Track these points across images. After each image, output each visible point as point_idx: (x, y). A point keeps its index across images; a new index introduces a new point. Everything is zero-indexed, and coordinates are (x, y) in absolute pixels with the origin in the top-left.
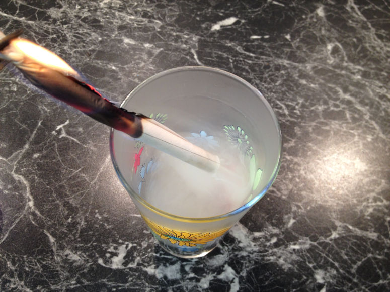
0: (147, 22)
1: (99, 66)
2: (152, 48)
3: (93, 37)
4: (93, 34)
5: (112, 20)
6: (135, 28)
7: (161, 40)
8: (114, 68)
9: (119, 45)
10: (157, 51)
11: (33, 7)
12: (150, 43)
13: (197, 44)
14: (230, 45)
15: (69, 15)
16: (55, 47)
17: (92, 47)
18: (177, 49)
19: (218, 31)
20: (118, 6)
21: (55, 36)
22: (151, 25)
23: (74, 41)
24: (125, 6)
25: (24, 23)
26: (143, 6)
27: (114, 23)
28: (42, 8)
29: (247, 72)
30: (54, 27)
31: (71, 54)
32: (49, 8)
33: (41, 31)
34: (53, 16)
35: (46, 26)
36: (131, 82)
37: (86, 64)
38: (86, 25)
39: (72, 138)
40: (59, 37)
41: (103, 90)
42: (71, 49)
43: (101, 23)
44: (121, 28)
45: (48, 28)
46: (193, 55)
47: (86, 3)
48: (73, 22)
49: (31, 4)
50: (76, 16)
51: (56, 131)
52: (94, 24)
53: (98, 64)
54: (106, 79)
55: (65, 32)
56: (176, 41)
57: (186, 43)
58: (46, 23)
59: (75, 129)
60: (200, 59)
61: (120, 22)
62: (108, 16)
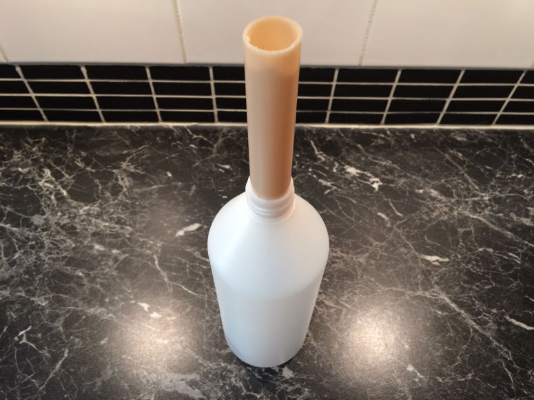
0: (118, 228)
1: (68, 272)
2: (119, 254)
3: (68, 244)
4: (68, 240)
5: (87, 227)
6: (107, 234)
7: (127, 246)
8: (80, 274)
9: (89, 252)
10: (122, 257)
11: (19, 214)
12: (118, 249)
13: (160, 250)
14: (190, 250)
15: (50, 222)
16: (32, 254)
17: (65, 254)
18: (140, 255)
19: (181, 237)
20: (96, 213)
21: (34, 243)
22: (122, 231)
23: (50, 248)
24: (102, 213)
25: (9, 230)
26: (119, 213)
27: (89, 230)
28: (26, 215)
29: (201, 277)
30: (34, 234)
31: (44, 261)
32: (33, 215)
33: (23, 238)
34: (35, 223)
35: (28, 232)
36: (93, 287)
37: (57, 270)
38: (64, 232)
39: (31, 344)
40: (37, 244)
41: (67, 296)
42: (46, 256)
43: (78, 230)
44: (94, 234)
45: (29, 235)
46: (155, 261)
47: (67, 210)
48: (52, 229)
49: (18, 211)
50: (56, 223)
51: (18, 337)
52: (71, 231)
53: (67, 270)
54: (72, 285)
55: (44, 239)
56: (141, 247)
57: (150, 249)
58: (28, 230)
59: (35, 336)
60: (160, 265)
61: (94, 229)
62: (85, 223)
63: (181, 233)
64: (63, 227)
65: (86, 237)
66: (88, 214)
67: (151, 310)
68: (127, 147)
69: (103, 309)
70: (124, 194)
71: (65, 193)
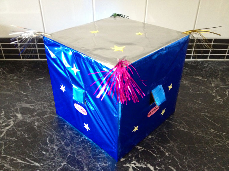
63: (38, 79)
64: (3, 78)
65: (9, 80)
66: (11, 76)
67: (23, 93)
68: (27, 64)
69: (9, 93)
70: (23, 73)
71: (5, 72)
